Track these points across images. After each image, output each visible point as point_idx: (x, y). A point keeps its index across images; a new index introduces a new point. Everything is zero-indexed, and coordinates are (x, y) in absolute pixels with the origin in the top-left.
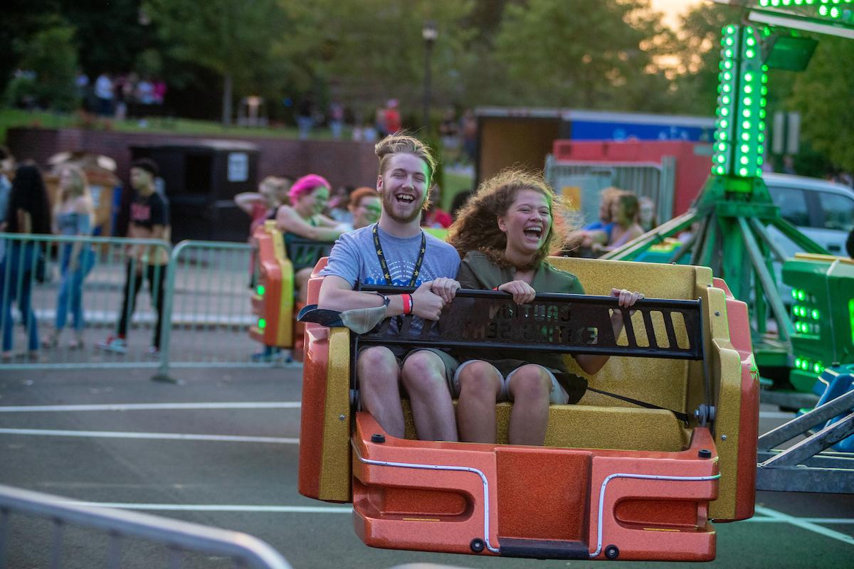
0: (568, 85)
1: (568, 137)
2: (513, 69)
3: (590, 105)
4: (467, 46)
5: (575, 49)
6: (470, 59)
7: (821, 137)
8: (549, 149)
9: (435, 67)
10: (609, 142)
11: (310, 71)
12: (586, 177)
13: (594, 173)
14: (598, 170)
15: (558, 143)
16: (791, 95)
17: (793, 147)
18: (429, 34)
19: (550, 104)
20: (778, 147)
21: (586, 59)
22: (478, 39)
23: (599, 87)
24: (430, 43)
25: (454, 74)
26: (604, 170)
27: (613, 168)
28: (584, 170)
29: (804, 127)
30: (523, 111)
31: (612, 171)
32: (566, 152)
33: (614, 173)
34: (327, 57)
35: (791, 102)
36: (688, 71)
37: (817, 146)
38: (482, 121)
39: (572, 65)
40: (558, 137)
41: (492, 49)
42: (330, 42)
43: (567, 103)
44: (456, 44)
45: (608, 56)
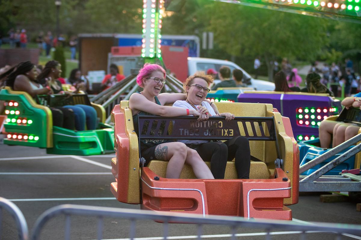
0: (117, 23)
1: (117, 45)
2: (94, 17)
3: (126, 31)
4: (74, 7)
5: (119, 8)
6: (75, 13)
7: (222, 42)
8: (110, 51)
9: (61, 17)
10: (134, 47)
11: (8, 20)
12: (125, 62)
13: (128, 60)
14: (130, 58)
15: (113, 48)
16: (210, 25)
17: (211, 46)
18: (58, 3)
19: (109, 32)
20: (204, 47)
21: (124, 12)
22: (78, 4)
23: (130, 24)
24: (58, 7)
25: (68, 19)
26: (133, 58)
27: (136, 57)
28: (124, 59)
29: (215, 38)
30: (98, 35)
31: (135, 58)
32: (117, 51)
33: (137, 59)
34: (15, 14)
35: (210, 28)
36: (167, 15)
37: (221, 46)
38: (81, 40)
39: (118, 15)
40: (113, 45)
41: (84, 8)
42: (16, 7)
43: (116, 31)
44: (69, 7)
45: (133, 10)
